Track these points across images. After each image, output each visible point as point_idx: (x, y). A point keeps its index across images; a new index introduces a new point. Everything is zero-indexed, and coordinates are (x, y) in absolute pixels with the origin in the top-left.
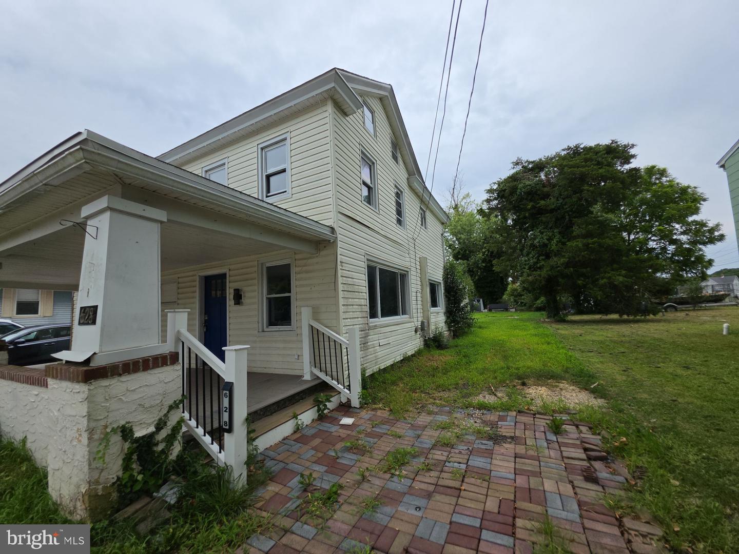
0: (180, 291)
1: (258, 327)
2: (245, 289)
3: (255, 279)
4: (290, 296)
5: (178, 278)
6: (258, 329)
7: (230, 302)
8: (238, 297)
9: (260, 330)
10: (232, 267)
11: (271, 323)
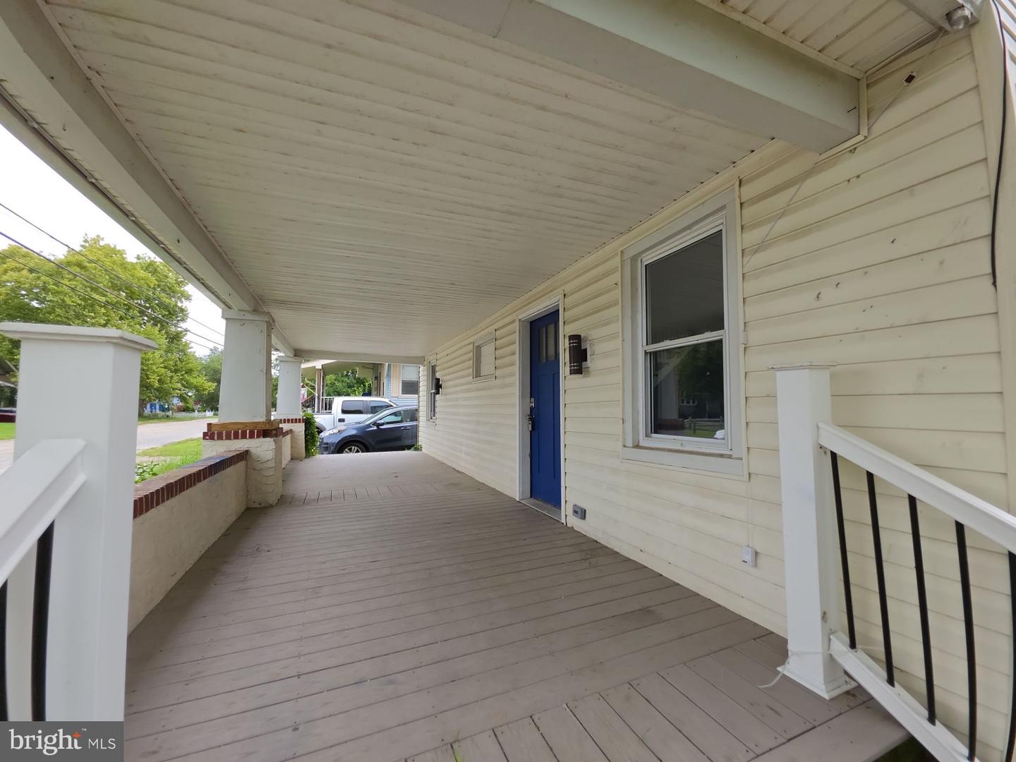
0: (499, 352)
1: (624, 433)
2: (594, 334)
3: (615, 304)
4: (720, 341)
5: (496, 330)
6: (624, 440)
7: (564, 368)
8: (579, 356)
9: (629, 443)
10: (568, 288)
11: (659, 425)
